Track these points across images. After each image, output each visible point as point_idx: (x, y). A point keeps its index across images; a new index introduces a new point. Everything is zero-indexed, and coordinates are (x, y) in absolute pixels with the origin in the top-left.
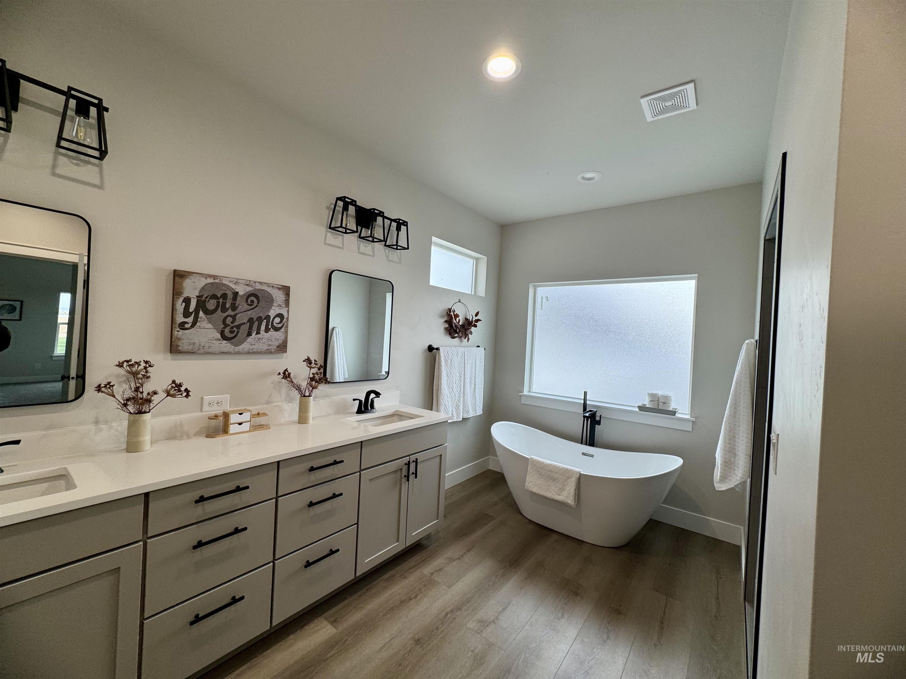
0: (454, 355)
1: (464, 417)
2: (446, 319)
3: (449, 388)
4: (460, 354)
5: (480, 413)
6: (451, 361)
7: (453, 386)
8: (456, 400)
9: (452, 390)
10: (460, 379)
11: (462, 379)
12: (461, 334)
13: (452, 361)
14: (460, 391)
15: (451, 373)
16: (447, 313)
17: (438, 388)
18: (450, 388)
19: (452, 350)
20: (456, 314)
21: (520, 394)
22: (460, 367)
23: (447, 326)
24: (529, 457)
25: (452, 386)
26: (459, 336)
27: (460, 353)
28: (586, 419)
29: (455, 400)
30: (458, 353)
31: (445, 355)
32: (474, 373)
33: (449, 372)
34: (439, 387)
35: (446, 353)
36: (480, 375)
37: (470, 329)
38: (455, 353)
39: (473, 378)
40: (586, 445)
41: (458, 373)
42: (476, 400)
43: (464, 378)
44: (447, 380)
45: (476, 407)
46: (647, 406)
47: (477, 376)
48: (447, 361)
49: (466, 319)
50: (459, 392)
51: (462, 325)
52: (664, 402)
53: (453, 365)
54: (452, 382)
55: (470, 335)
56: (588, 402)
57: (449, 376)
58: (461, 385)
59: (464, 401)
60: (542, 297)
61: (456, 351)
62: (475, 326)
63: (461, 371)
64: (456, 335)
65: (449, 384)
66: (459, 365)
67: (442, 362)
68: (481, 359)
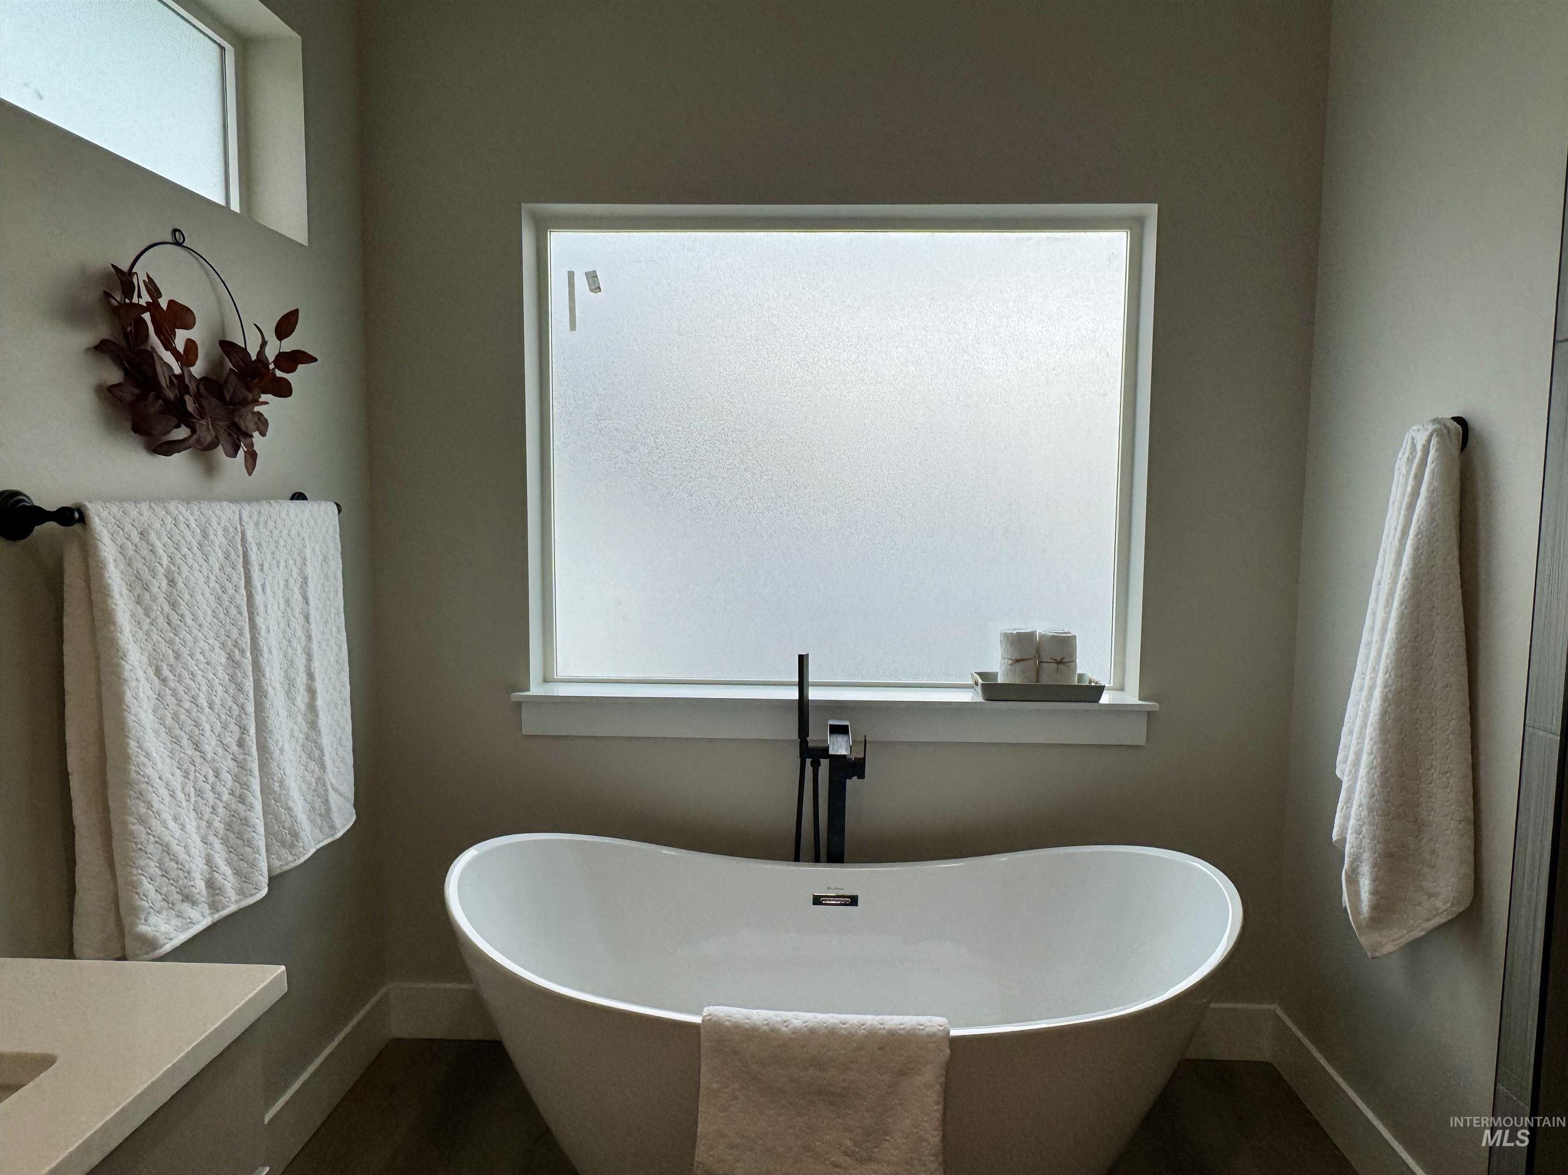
0: (185, 550)
1: (278, 871)
2: (102, 331)
3: (176, 740)
4: (218, 539)
5: (348, 821)
6: (172, 582)
7: (197, 724)
8: (226, 797)
9: (197, 746)
10: (232, 678)
11: (245, 676)
12: (206, 433)
13: (180, 585)
14: (241, 743)
15: (178, 656)
16: (107, 295)
17: (102, 758)
18: (185, 741)
19: (169, 520)
20: (172, 303)
21: (517, 695)
22: (227, 613)
23: (114, 376)
24: (697, 1019)
25: (189, 724)
26: (198, 441)
27: (220, 532)
28: (808, 761)
29: (219, 797)
30: (205, 535)
31: (130, 552)
32: (300, 633)
33: (163, 647)
34: (111, 754)
35: (135, 536)
36: (332, 642)
37: (256, 402)
38: (187, 533)
39: (301, 662)
40: (817, 860)
41: (217, 645)
42: (323, 767)
43: (257, 667)
44: (160, 697)
45: (326, 802)
46: (1000, 680)
47: (315, 645)
48: (146, 588)
49: (227, 347)
50: (235, 748)
51: (204, 379)
52: (1059, 659)
53: (184, 610)
54: (187, 705)
55: (256, 434)
56: (814, 694)
57: (166, 672)
58: (242, 707)
59: (266, 790)
60: (571, 275)
61: (193, 524)
62: (283, 390)
63: (235, 635)
64: (181, 433)
65: (176, 717)
66: (219, 599)
67: (116, 595)
68: (325, 559)
